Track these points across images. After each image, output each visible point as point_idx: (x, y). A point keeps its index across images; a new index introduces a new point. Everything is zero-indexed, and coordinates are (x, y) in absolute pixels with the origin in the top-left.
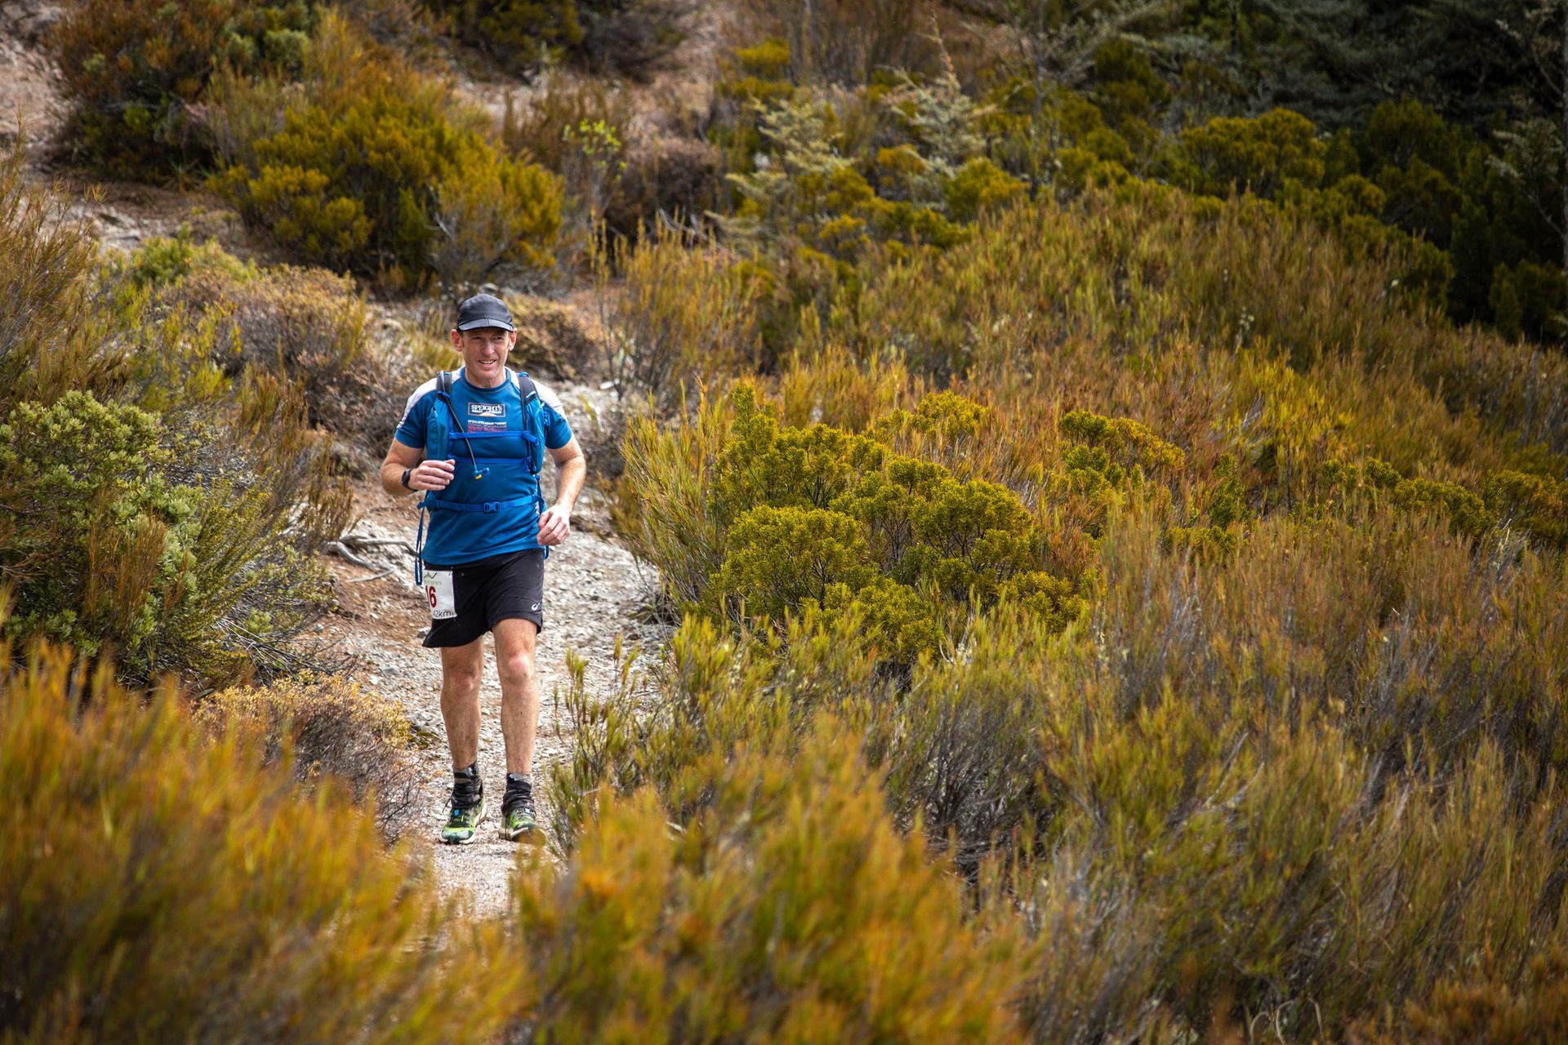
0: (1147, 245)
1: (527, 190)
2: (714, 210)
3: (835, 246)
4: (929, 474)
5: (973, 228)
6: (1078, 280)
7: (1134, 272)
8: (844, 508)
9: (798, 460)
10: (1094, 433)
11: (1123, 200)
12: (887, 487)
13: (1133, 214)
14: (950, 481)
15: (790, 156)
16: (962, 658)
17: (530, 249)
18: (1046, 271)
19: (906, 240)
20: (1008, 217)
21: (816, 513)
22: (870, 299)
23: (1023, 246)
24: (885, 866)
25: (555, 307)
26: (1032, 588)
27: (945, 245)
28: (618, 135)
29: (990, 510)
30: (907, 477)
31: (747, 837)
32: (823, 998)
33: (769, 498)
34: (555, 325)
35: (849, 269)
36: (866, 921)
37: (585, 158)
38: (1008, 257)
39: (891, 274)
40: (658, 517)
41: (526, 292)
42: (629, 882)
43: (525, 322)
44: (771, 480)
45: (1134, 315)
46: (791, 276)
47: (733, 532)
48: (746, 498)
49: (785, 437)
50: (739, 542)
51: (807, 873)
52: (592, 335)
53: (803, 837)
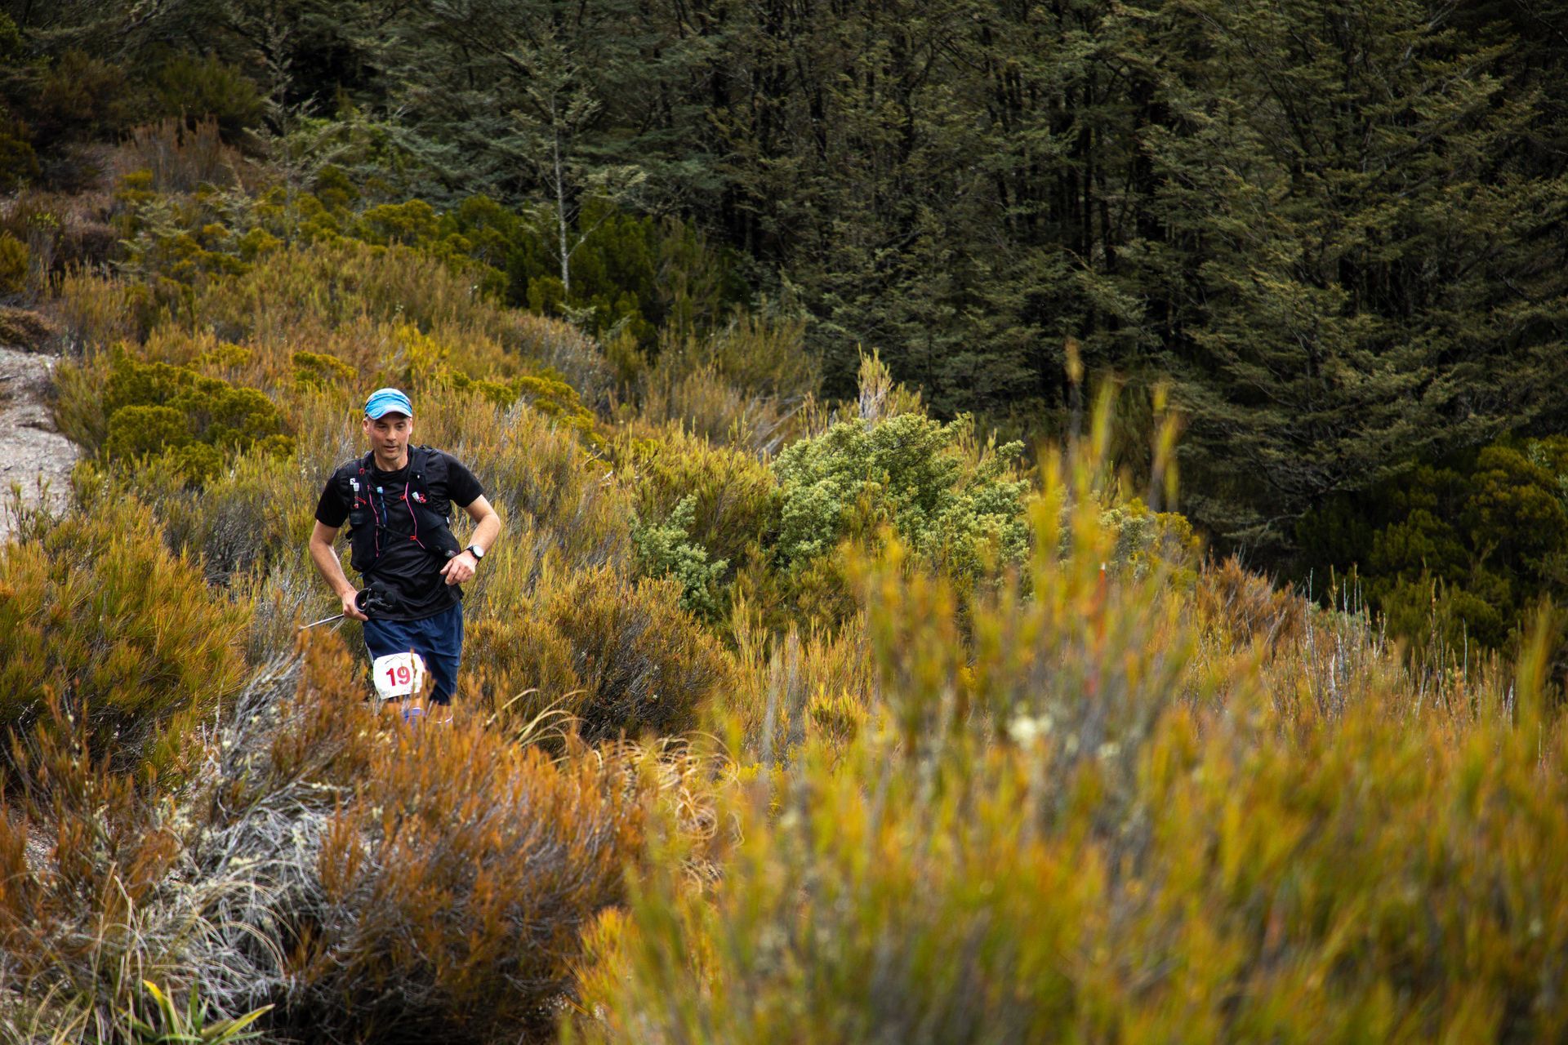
0: (346, 270)
1: (8, 250)
2: (114, 258)
3: (179, 276)
4: (219, 386)
5: (254, 265)
6: (310, 289)
7: (340, 285)
8: (173, 405)
9: (148, 382)
10: (311, 362)
11: (333, 248)
12: (196, 393)
13: (339, 254)
14: (230, 389)
15: (154, 230)
16: (230, 476)
17: (12, 283)
18: (293, 285)
19: (218, 272)
20: (272, 258)
21: (157, 408)
22: (198, 302)
23: (280, 272)
25: (26, 313)
26: (276, 443)
27: (239, 274)
28: (59, 220)
29: (252, 403)
30: (207, 388)
31: (90, 563)
32: (130, 644)
33: (134, 402)
34: (25, 322)
35: (188, 288)
36: (153, 604)
37: (40, 234)
38: (273, 279)
39: (209, 288)
40: (73, 416)
41: (9, 305)
42: (22, 588)
43: (9, 321)
44: (134, 393)
45: (341, 307)
46: (157, 292)
47: (112, 420)
48: (120, 403)
49: (140, 369)
50: (116, 426)
51: (120, 579)
52: (47, 327)
53: (118, 561)
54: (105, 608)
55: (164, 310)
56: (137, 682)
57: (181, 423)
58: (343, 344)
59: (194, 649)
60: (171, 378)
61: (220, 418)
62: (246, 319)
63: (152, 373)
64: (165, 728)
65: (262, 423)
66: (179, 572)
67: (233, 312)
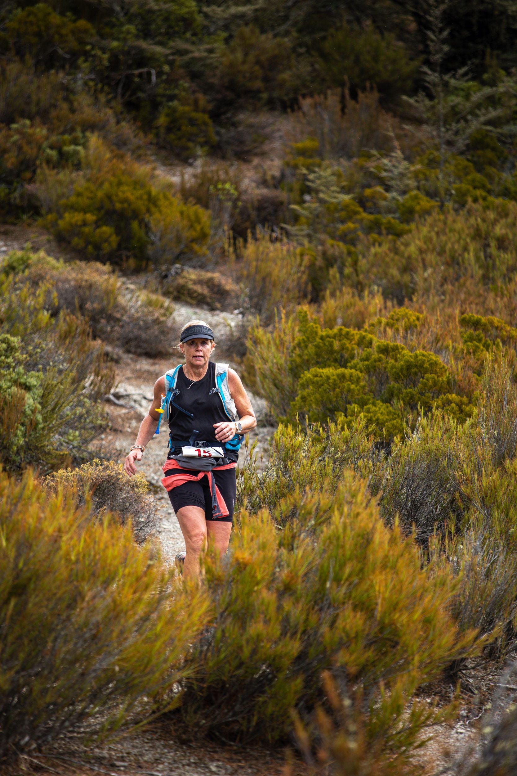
0: (499, 230)
1: (193, 218)
2: (285, 223)
3: (344, 238)
4: (396, 349)
5: (413, 226)
6: (465, 249)
7: (493, 244)
8: (354, 367)
9: (331, 345)
10: (476, 324)
11: (486, 208)
12: (375, 356)
13: (491, 215)
14: (406, 352)
15: (321, 195)
16: (415, 438)
17: (196, 247)
18: (449, 245)
19: (380, 233)
20: (429, 220)
21: (341, 370)
22: (363, 263)
23: (438, 234)
24: (381, 543)
25: (209, 275)
26: (449, 402)
27: (399, 235)
28: (236, 189)
29: (426, 365)
30: (385, 350)
31: (313, 532)
32: (355, 608)
33: (318, 364)
34: (210, 283)
35: (353, 249)
36: (373, 572)
37: (220, 201)
38: (431, 239)
39: (373, 250)
40: (264, 376)
41: (194, 268)
42: (257, 556)
43: (195, 283)
44: (318, 355)
45: (494, 265)
46: (324, 253)
47: (301, 381)
48: (307, 364)
49: (324, 334)
50: (304, 386)
51: (343, 547)
52: (228, 287)
53: (341, 530)
54: (332, 575)
55: (333, 271)
56: (361, 644)
57: (362, 383)
58: (501, 303)
59: (411, 613)
60: (351, 340)
61: (397, 378)
63: (334, 337)
64: (388, 686)
65: (435, 383)
66: (392, 541)
67: (395, 272)
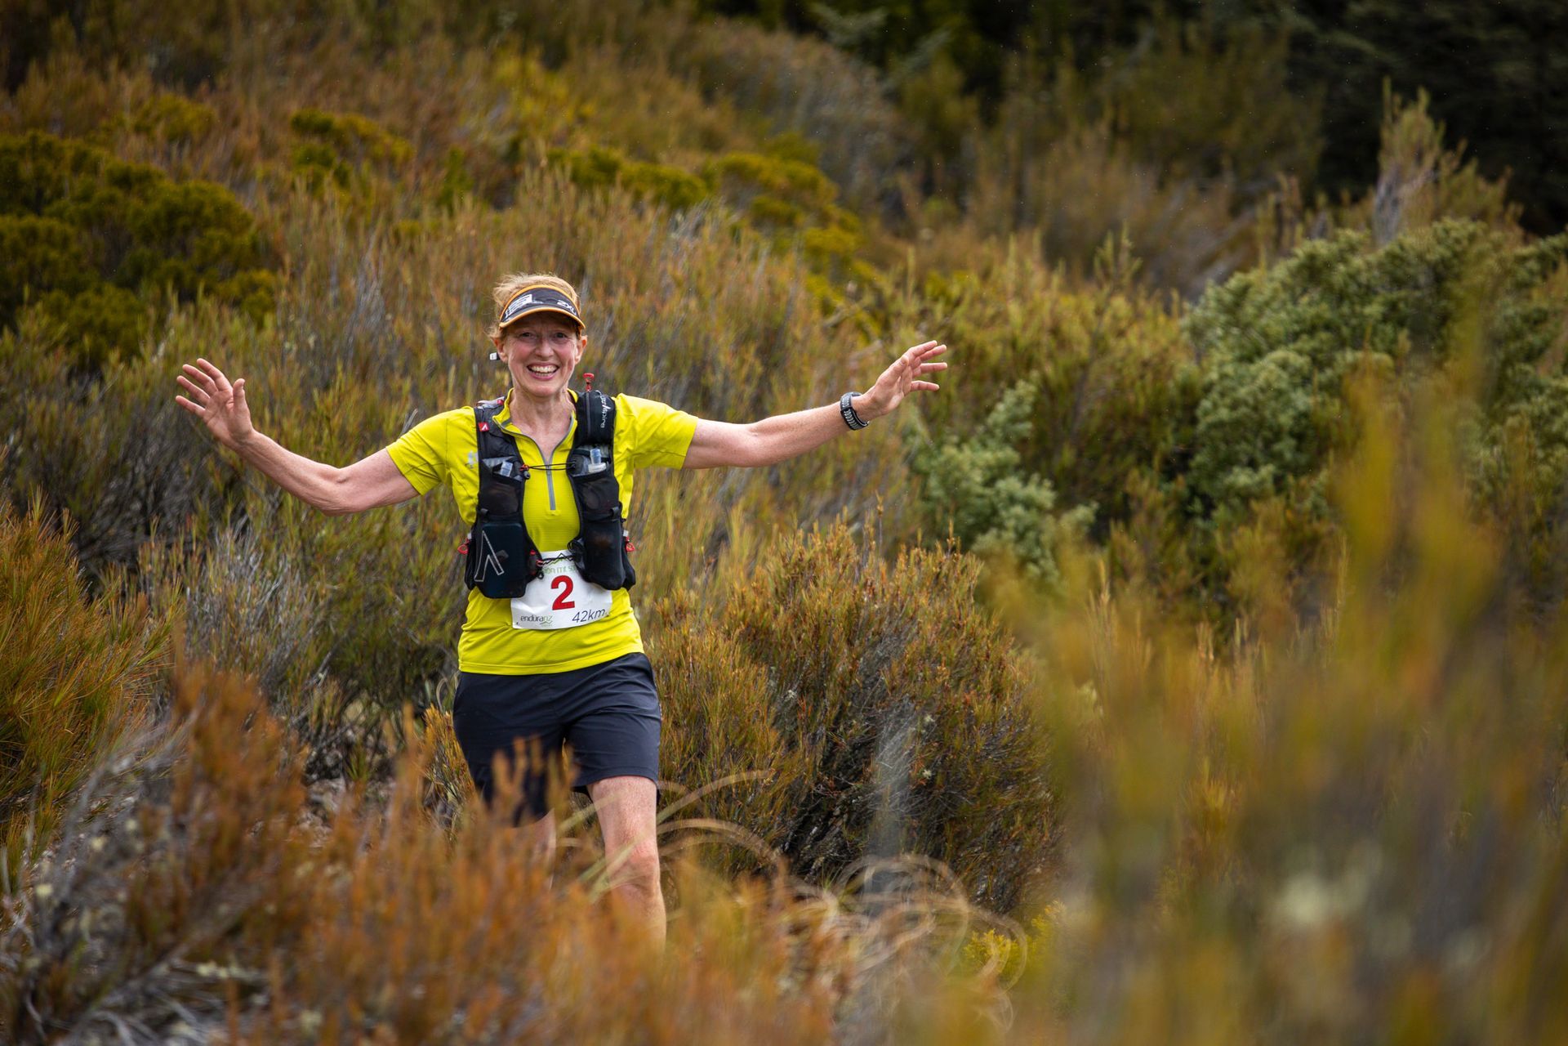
8: (59, 215)
10: (324, 129)
12: (103, 191)
14: (167, 183)
21: (30, 220)
22: (124, 9)
26: (246, 289)
29: (208, 211)
30: (124, 180)
55: (60, 24)
57: (74, 248)
58: (394, 93)
59: (51, 692)
60: (58, 161)
61: (147, 238)
62: (215, 42)
63: (21, 152)
65: (226, 249)
66: (24, 547)
67: (191, 27)
